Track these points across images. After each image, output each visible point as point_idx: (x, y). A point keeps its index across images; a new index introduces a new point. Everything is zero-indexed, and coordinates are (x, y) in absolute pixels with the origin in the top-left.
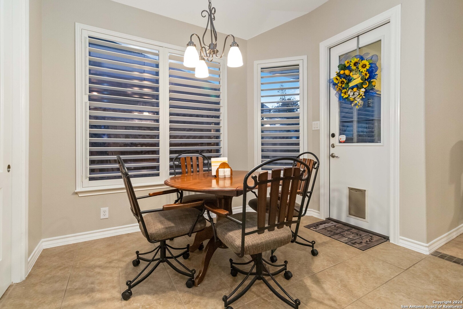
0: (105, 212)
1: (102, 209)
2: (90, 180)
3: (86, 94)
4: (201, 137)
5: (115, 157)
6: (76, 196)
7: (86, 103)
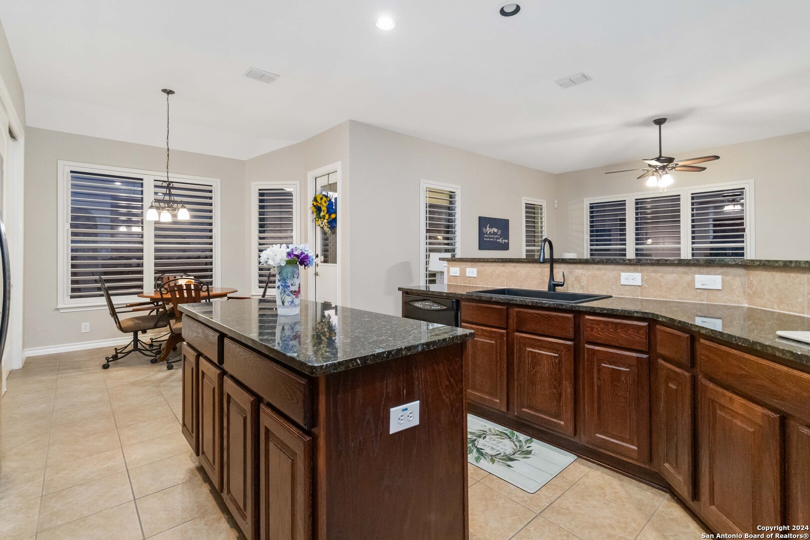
0: (86, 327)
1: (83, 324)
2: (71, 298)
3: (67, 222)
4: (199, 257)
5: (97, 277)
6: (58, 312)
7: (68, 230)
